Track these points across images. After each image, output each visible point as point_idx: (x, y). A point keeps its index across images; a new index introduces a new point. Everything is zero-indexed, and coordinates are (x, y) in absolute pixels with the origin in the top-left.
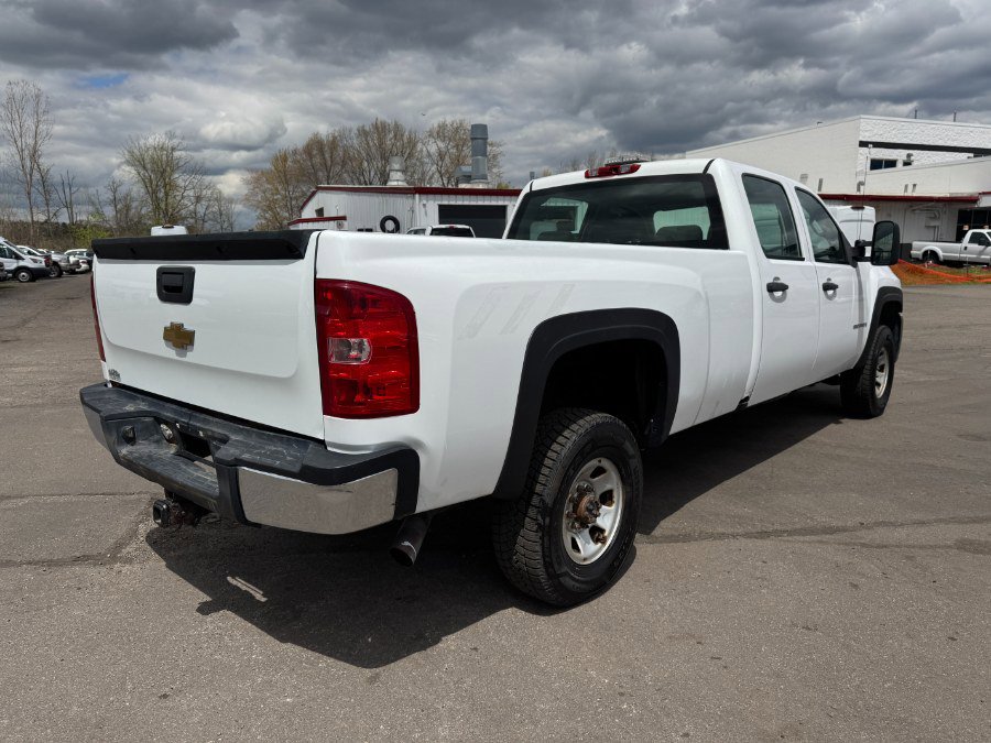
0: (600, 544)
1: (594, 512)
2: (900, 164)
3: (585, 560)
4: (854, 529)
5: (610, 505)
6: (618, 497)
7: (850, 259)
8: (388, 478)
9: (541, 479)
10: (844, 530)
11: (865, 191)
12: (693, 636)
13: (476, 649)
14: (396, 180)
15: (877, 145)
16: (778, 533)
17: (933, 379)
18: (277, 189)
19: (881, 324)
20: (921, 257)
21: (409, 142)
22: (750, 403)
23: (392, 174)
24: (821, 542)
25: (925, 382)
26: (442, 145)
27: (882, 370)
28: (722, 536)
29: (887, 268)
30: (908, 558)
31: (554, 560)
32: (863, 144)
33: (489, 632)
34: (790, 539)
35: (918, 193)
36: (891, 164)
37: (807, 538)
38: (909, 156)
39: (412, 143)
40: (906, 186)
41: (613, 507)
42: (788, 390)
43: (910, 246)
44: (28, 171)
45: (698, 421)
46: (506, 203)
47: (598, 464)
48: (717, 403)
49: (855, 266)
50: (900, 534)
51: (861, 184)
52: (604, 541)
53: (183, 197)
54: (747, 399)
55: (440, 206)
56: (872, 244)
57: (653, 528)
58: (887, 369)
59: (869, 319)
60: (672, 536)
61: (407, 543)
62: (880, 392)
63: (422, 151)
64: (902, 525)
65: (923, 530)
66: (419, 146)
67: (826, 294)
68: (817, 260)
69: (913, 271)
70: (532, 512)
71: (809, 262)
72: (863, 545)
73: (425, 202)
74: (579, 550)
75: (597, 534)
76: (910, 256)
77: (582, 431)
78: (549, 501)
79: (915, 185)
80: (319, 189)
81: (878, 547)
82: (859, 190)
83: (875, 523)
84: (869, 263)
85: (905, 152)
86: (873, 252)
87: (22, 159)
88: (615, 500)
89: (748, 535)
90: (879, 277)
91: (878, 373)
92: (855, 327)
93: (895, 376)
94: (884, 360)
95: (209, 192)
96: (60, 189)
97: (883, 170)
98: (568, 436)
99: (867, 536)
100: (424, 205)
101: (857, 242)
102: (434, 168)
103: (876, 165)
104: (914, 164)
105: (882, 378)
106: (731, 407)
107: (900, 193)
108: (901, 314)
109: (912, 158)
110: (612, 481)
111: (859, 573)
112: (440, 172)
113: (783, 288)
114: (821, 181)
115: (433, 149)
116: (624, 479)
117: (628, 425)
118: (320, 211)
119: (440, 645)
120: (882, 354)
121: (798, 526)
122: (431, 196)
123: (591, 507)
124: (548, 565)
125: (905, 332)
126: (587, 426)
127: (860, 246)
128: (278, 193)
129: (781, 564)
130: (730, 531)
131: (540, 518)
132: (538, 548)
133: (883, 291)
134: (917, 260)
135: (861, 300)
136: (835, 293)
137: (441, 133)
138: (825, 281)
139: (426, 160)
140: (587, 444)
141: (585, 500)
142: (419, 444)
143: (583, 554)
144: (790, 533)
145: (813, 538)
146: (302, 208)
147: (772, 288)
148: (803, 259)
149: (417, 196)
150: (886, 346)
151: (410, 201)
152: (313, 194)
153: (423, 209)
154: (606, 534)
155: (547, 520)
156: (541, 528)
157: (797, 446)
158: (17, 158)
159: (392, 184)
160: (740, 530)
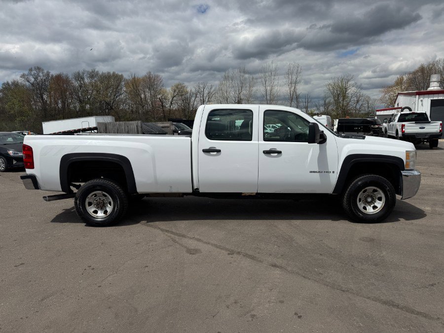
3: (97, 216)
22: (201, 191)
24: (169, 236)
27: (380, 200)
34: (167, 233)
44: (292, 96)
52: (106, 214)
54: (198, 189)
55: (432, 100)
58: (384, 200)
59: (337, 170)
67: (268, 155)
72: (174, 241)
73: (422, 99)
83: (197, 238)
87: (290, 92)
89: (162, 230)
99: (183, 240)
100: (422, 101)
113: (217, 151)
121: (179, 232)
122: (426, 96)
136: (279, 155)
138: (267, 149)
145: (172, 235)
147: (207, 151)
148: (250, 140)
149: (417, 96)
152: (398, 96)
153: (420, 103)
158: (289, 91)
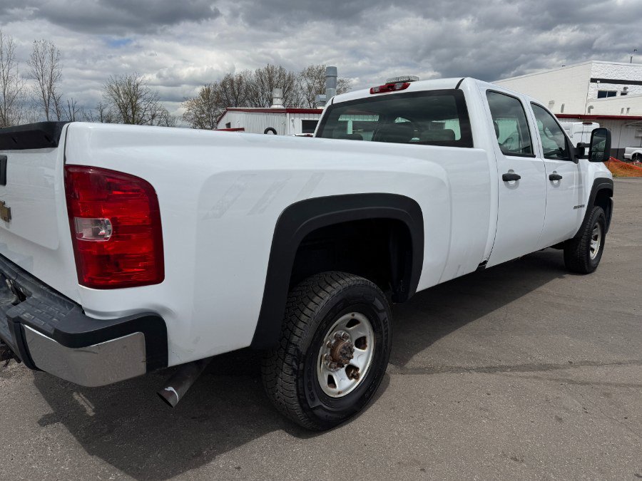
0: (353, 380)
1: (348, 355)
2: (618, 95)
3: (339, 393)
4: (564, 367)
5: (364, 348)
6: (370, 343)
7: (573, 156)
8: (137, 340)
9: (298, 332)
10: (556, 367)
11: (593, 113)
12: (419, 463)
13: (239, 468)
14: (278, 104)
15: (603, 81)
16: (503, 368)
17: (635, 245)
18: (203, 111)
19: (596, 204)
20: (631, 158)
21: (289, 80)
22: (488, 266)
23: (274, 100)
24: (536, 377)
25: (628, 247)
26: (310, 81)
27: (596, 239)
28: (459, 369)
29: (602, 164)
30: (605, 394)
31: (308, 397)
32: (593, 80)
33: (255, 452)
34: (511, 373)
35: (631, 114)
36: (613, 94)
37: (526, 374)
38: (625, 88)
39: (291, 80)
40: (623, 109)
41: (365, 351)
42: (520, 255)
43: (623, 151)
44: (47, 98)
45: (442, 281)
46: (347, 120)
47: (353, 317)
48: (459, 267)
49: (576, 162)
50: (599, 373)
51: (591, 107)
52: (357, 377)
53: (144, 115)
54: (485, 262)
55: (303, 121)
56: (590, 146)
57: (407, 361)
58: (599, 239)
59: (586, 202)
60: (419, 368)
61: (170, 389)
62: (593, 255)
63: (297, 85)
64: (602, 365)
65: (619, 369)
66: (295, 82)
67: (553, 184)
68: (545, 158)
69: (624, 168)
70: (289, 359)
71: (540, 159)
72: (571, 382)
73: (293, 118)
74: (335, 386)
75: (352, 371)
76: (624, 157)
77: (335, 292)
78: (303, 350)
79: (628, 109)
80: (227, 110)
81: (583, 383)
82: (589, 112)
83: (581, 362)
84: (587, 160)
85: (622, 86)
86: (590, 152)
88: (368, 344)
89: (479, 370)
90: (595, 170)
91: (593, 241)
92: (575, 207)
93: (606, 242)
94: (597, 232)
95: (160, 112)
96: (67, 109)
97: (607, 98)
98: (323, 297)
99: (573, 373)
100: (293, 121)
101: (579, 144)
102: (305, 97)
103: (602, 94)
104: (629, 94)
105: (595, 245)
106: (472, 268)
107: (618, 113)
108: (612, 198)
109: (627, 90)
110: (365, 329)
111: (564, 408)
112: (308, 100)
113: (517, 178)
114: (563, 106)
115: (305, 85)
116: (376, 328)
117: (379, 285)
118: (228, 125)
119: (212, 463)
120: (596, 227)
121: (519, 363)
122: (297, 115)
123: (345, 352)
124: (302, 402)
125: (614, 210)
126: (340, 288)
127: (581, 147)
128: (203, 112)
129: (501, 396)
130: (466, 365)
131: (294, 364)
132: (294, 389)
133: (598, 181)
134: (628, 160)
135: (580, 188)
136: (559, 183)
137: (309, 73)
138: (551, 173)
139: (300, 92)
140: (338, 303)
141: (341, 346)
142: (166, 310)
143: (338, 389)
144: (513, 369)
145: (532, 374)
146: (218, 122)
147: (507, 178)
148: (534, 156)
149: (288, 114)
150: (599, 222)
151: (284, 117)
152: (225, 113)
153: (291, 124)
154: (359, 372)
155: (301, 366)
156: (295, 372)
157: (528, 296)
158: (40, 90)
159: (274, 107)
160: (474, 365)
